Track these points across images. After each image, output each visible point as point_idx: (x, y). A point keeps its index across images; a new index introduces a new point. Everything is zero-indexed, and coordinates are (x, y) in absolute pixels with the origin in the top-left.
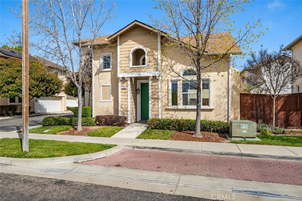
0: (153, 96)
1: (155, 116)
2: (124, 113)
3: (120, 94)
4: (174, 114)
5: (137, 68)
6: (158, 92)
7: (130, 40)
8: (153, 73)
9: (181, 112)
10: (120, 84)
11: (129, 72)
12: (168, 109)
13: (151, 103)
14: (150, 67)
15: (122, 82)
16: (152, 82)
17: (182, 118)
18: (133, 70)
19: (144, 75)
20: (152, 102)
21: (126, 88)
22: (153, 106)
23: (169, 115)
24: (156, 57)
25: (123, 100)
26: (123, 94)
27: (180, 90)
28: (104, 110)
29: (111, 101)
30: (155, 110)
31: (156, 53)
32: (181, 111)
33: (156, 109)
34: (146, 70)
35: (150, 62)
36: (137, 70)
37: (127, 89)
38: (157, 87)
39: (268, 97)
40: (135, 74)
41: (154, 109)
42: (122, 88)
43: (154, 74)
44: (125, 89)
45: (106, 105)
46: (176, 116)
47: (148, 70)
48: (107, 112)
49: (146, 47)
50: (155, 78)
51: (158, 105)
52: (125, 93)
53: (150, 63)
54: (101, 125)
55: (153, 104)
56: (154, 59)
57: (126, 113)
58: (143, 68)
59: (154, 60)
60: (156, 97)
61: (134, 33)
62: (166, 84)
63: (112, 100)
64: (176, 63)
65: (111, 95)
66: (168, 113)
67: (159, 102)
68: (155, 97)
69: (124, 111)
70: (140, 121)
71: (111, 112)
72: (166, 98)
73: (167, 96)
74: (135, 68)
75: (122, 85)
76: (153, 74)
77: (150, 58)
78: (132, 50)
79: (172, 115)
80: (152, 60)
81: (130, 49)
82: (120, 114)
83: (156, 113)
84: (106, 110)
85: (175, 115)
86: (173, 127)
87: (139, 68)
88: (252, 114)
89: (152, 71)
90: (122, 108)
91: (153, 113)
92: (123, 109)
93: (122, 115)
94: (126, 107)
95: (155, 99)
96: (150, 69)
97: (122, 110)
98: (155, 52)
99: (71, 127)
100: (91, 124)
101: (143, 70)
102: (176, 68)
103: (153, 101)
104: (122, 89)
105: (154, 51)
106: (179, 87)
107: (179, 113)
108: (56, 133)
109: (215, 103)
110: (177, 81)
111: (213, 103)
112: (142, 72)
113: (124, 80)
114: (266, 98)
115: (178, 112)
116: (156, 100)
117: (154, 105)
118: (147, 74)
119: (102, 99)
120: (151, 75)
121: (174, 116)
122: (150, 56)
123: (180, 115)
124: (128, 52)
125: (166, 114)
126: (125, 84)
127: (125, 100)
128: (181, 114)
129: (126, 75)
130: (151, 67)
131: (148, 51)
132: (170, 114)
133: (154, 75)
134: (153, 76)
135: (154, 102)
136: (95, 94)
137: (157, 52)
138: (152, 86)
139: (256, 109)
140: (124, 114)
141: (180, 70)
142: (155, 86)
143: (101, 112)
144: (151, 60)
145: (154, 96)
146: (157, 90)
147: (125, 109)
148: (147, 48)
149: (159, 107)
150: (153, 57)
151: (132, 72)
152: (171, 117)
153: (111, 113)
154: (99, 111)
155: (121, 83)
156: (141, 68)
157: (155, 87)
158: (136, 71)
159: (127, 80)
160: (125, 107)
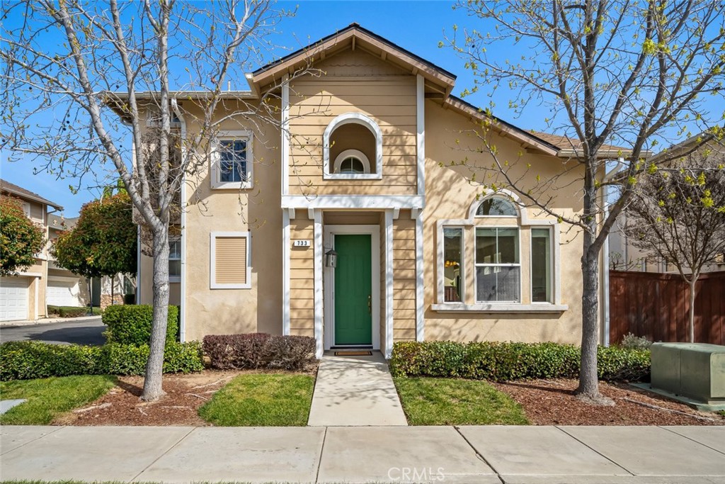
0: (397, 271)
1: (406, 333)
2: (303, 324)
3: (287, 264)
4: (454, 327)
5: (348, 183)
6: (415, 260)
7: (325, 93)
8: (403, 199)
9: (474, 321)
10: (287, 231)
11: (322, 195)
12: (435, 311)
13: (394, 295)
14: (391, 181)
15: (295, 226)
16: (396, 227)
17: (477, 337)
18: (336, 189)
19: (372, 206)
20: (396, 291)
21: (308, 245)
22: (399, 304)
23: (438, 328)
24: (412, 152)
25: (300, 284)
26: (299, 264)
27: (472, 256)
28: (225, 317)
29: (248, 285)
30: (404, 316)
31: (411, 140)
32: (472, 318)
33: (409, 312)
34: (381, 189)
35: (391, 164)
36: (350, 189)
37: (312, 247)
38: (411, 244)
39: (663, 280)
40: (344, 202)
41: (401, 313)
42: (296, 244)
43: (406, 203)
44: (305, 248)
45: (231, 301)
46: (459, 333)
47: (386, 189)
48: (235, 323)
49: (379, 116)
50: (407, 217)
51: (415, 300)
52: (305, 260)
53: (393, 168)
54: (220, 369)
55: (398, 296)
56: (406, 156)
57: (308, 325)
58: (369, 183)
59: (405, 161)
60: (410, 274)
61: (338, 70)
62: (429, 238)
63: (253, 285)
64: (459, 178)
65: (249, 269)
66: (435, 325)
67: (418, 291)
68: (406, 276)
69: (303, 321)
70: (332, 348)
71: (251, 322)
72: (430, 279)
73: (431, 274)
74: (344, 183)
75: (295, 235)
76: (404, 203)
77: (391, 152)
78: (332, 125)
79: (449, 329)
80: (400, 160)
81: (324, 120)
82: (287, 330)
83: (410, 324)
84: (232, 315)
85: (456, 329)
86: (479, 368)
87: (356, 183)
88: (629, 323)
89: (398, 193)
90: (293, 309)
91: (400, 324)
92: (299, 314)
93: (295, 334)
94: (310, 305)
95: (404, 279)
96: (392, 187)
97: (295, 315)
98: (408, 135)
99: (110, 384)
100: (185, 366)
101: (373, 189)
102: (460, 191)
103: (400, 286)
104: (294, 248)
105: (406, 133)
106: (467, 249)
107: (467, 323)
108: (51, 417)
109: (569, 293)
110: (461, 229)
111: (564, 295)
112: (366, 194)
113: (302, 217)
114: (659, 283)
115: (466, 320)
116: (410, 283)
117: (402, 299)
118: (384, 201)
119: (218, 281)
120: (398, 206)
121: (455, 333)
122: (393, 148)
123: (471, 329)
124: (318, 130)
125: (429, 328)
126: (305, 234)
127: (306, 282)
128: (475, 326)
129: (312, 204)
130: (396, 179)
131: (386, 131)
132: (442, 326)
133: (405, 207)
134: (402, 211)
135: (401, 290)
136: (190, 265)
137: (416, 136)
138: (395, 239)
139: (637, 309)
140: (302, 329)
141: (470, 197)
142: (407, 240)
143: (215, 323)
144: (394, 160)
145: (403, 273)
146: (412, 255)
147: (305, 313)
148: (384, 123)
149: (418, 308)
150: (403, 151)
151: (333, 193)
152: (445, 337)
153: (248, 326)
154: (205, 322)
155: (291, 229)
156: (364, 183)
157: (405, 244)
158: (345, 192)
159: (313, 220)
160: (306, 305)
